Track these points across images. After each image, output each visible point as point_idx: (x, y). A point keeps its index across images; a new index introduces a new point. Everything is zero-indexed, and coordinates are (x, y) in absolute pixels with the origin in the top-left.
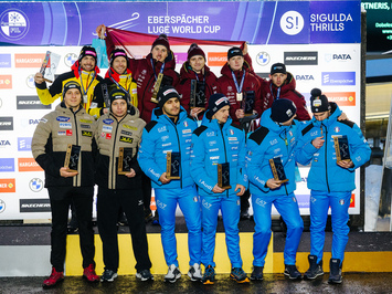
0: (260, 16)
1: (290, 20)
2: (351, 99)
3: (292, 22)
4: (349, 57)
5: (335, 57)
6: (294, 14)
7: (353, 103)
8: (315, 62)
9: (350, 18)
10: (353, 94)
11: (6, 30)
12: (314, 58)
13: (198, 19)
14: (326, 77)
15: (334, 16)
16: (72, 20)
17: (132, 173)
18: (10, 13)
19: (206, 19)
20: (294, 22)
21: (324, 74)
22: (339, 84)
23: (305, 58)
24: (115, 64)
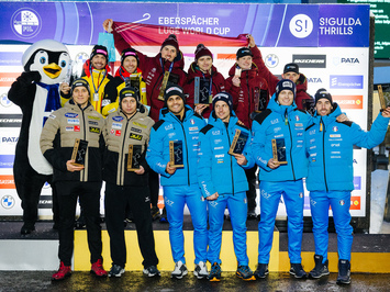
0: (269, 18)
1: (299, 23)
2: (358, 102)
3: (301, 25)
4: (357, 60)
5: (343, 60)
6: (303, 17)
7: (361, 107)
8: (323, 66)
9: (358, 22)
10: (361, 98)
11: (18, 28)
12: (322, 61)
13: (208, 21)
14: (334, 81)
15: (343, 20)
16: (84, 20)
17: (141, 170)
18: (23, 12)
19: (216, 21)
20: (303, 25)
21: (332, 77)
22: (346, 87)
23: (313, 61)
24: (126, 63)
